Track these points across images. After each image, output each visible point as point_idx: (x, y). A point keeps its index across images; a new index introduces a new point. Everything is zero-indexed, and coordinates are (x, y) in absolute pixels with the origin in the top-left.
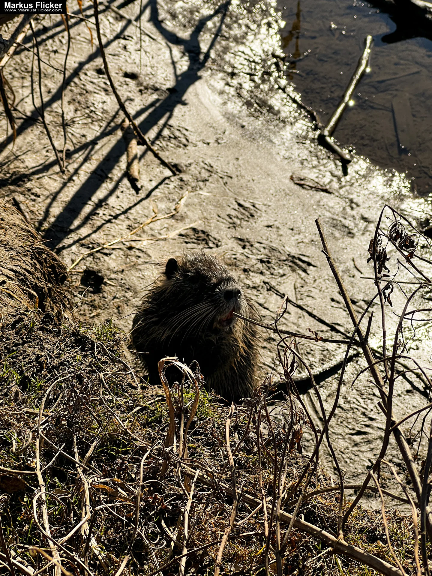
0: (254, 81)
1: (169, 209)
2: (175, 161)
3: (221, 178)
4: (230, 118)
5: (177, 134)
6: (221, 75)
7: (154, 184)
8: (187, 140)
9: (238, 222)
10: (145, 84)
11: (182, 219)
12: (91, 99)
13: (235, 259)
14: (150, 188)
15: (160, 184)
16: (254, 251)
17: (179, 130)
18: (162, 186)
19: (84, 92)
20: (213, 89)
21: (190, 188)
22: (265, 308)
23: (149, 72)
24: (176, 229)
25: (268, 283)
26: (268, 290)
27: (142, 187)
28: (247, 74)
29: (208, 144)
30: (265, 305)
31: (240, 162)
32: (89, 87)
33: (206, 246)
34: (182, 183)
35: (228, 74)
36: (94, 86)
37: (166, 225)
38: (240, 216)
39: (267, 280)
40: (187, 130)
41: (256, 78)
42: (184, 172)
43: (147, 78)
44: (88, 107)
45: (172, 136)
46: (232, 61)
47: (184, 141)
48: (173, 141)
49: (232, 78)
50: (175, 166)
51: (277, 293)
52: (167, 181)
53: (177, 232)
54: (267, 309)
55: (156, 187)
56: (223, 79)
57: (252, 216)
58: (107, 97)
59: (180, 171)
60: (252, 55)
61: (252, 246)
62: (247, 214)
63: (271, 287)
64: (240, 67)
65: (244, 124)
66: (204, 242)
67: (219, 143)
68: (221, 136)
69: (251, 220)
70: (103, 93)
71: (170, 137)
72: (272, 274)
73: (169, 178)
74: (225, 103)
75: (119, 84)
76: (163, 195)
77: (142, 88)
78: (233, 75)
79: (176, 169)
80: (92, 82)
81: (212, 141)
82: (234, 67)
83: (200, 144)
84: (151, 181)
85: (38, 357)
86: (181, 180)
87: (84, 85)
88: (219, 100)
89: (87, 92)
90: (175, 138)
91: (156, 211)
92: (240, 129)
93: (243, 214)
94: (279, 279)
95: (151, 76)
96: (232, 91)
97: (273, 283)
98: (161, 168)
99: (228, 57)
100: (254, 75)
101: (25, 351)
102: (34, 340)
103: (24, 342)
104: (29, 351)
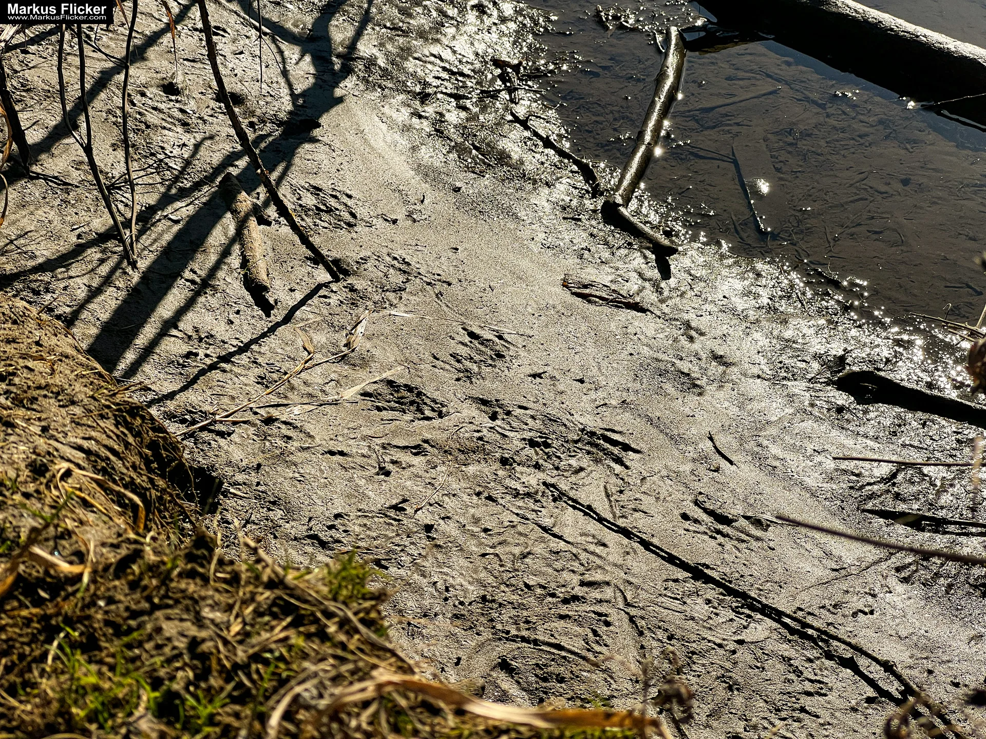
0: (464, 108)
1: (335, 345)
2: (335, 254)
3: (429, 284)
4: (426, 173)
5: (333, 202)
6: (402, 97)
7: (299, 296)
8: (354, 215)
9: (475, 368)
10: (258, 112)
11: (364, 362)
12: (156, 138)
13: (480, 439)
14: (292, 303)
15: (309, 296)
16: (514, 424)
17: (335, 197)
18: (315, 300)
19: (144, 127)
20: (389, 122)
21: (370, 303)
22: (555, 536)
23: (264, 92)
24: (354, 383)
25: (553, 486)
26: (555, 500)
27: (276, 301)
28: (450, 95)
29: (395, 222)
30: (556, 530)
31: (461, 255)
32: (153, 118)
33: (419, 415)
34: (355, 296)
35: (415, 95)
36: (161, 116)
37: (333, 376)
38: (477, 358)
39: (550, 480)
40: (350, 197)
41: (468, 103)
42: (355, 273)
43: (262, 103)
44: (153, 155)
45: (323, 207)
46: (420, 73)
47: (346, 216)
48: (325, 216)
49: (422, 103)
50: (336, 262)
51: (576, 504)
52: (323, 292)
53: (358, 388)
54: (560, 538)
55: (302, 303)
56: (409, 106)
57: (500, 356)
58: (188, 135)
59: (346, 273)
60: (457, 63)
61: (508, 413)
62: (489, 352)
63: (561, 493)
64: (436, 82)
65: (458, 184)
66: (413, 408)
67: (414, 221)
68: (418, 207)
69: (499, 363)
70: (180, 129)
71: (318, 209)
72: (557, 468)
73: (326, 285)
74: (414, 149)
75: (210, 112)
76: (319, 319)
77: (255, 120)
78: (424, 97)
79: (338, 269)
80: (155, 109)
81: (400, 214)
82: (426, 84)
83: (379, 223)
84: (292, 290)
85: (194, 643)
86: (352, 289)
87: (140, 113)
88: (403, 142)
89: (148, 127)
90: (329, 211)
91: (311, 349)
92: (452, 194)
93: (481, 353)
94: (573, 479)
95: (269, 99)
96: (426, 126)
97: (564, 486)
98: (308, 267)
99: (411, 65)
100: (464, 97)
101: (159, 630)
102: (177, 602)
103: (155, 608)
104: (170, 629)
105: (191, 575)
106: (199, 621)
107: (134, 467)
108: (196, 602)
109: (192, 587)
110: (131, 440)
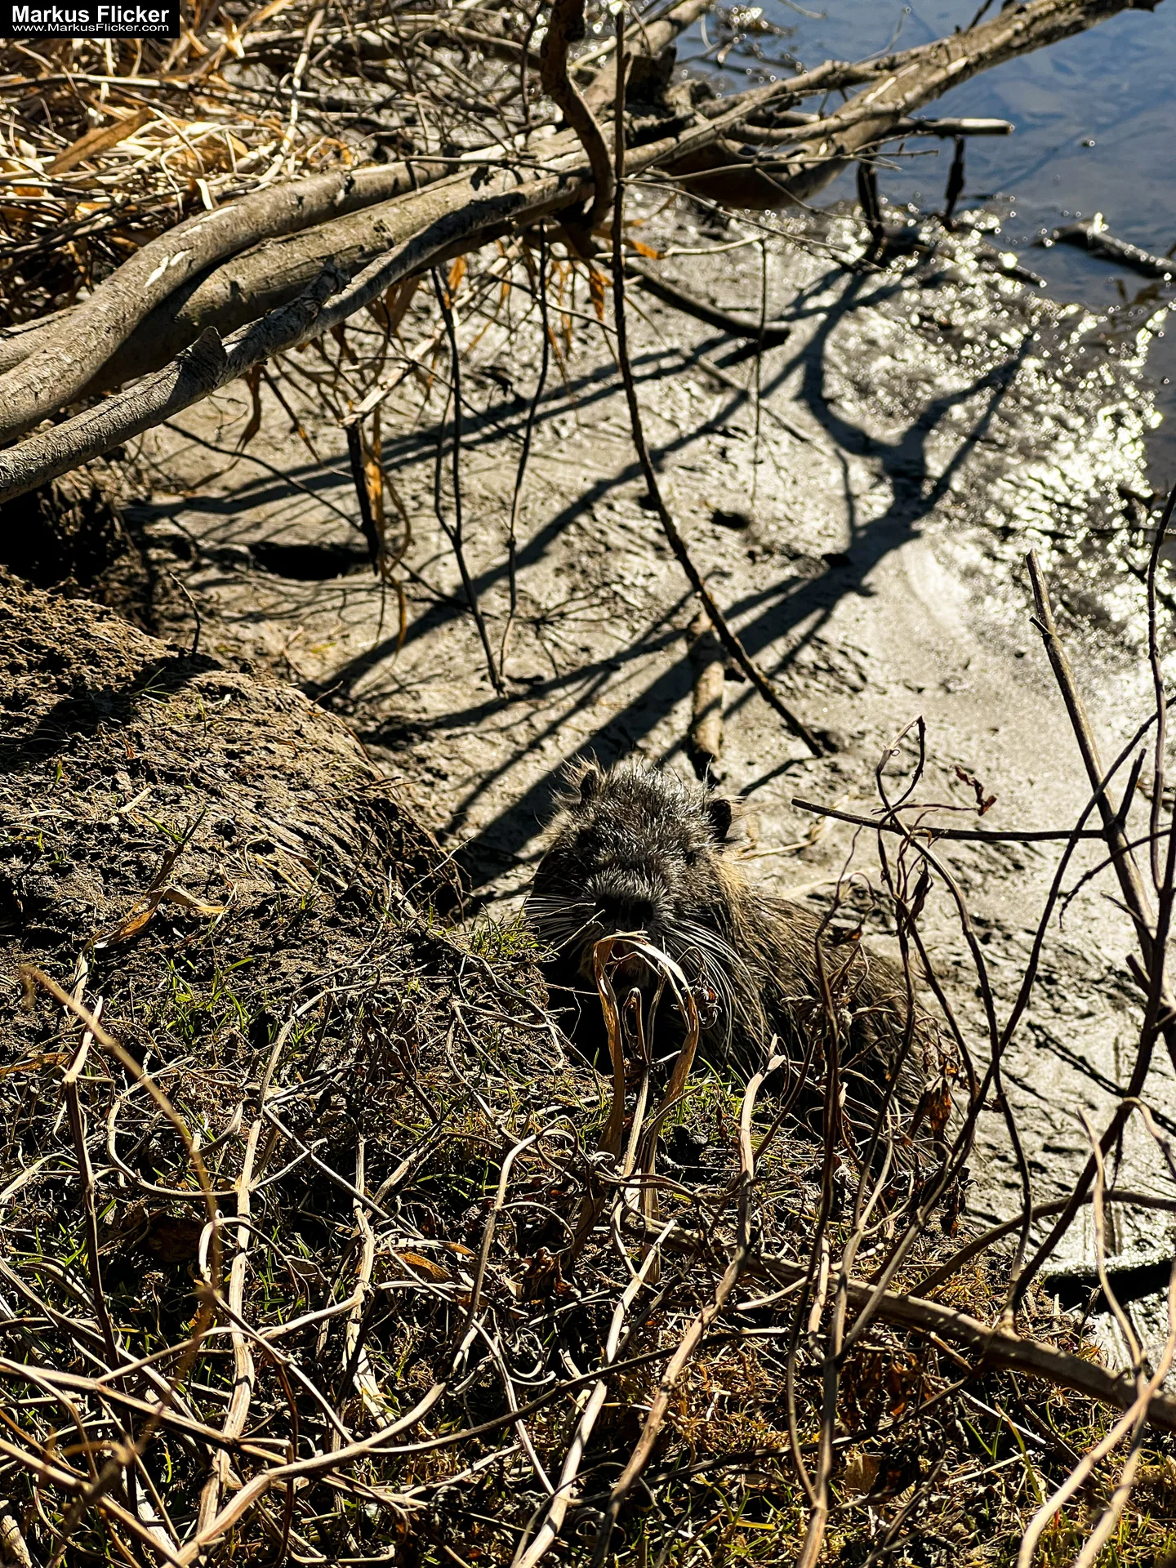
0: (1062, 551)
1: (791, 834)
2: (822, 724)
3: (944, 770)
4: (985, 635)
5: (838, 660)
6: (974, 532)
7: (758, 772)
8: (863, 678)
9: (977, 878)
10: (765, 540)
11: (825, 859)
12: (616, 564)
13: (957, 963)
14: (748, 781)
15: (775, 774)
16: (1013, 951)
17: (844, 653)
18: (780, 779)
19: (602, 548)
20: (948, 562)
21: (855, 790)
22: (1025, 1087)
23: (779, 515)
24: (802, 881)
25: (1040, 1028)
26: (1039, 1045)
27: (724, 776)
28: (1045, 533)
29: (920, 690)
30: (1027, 1081)
31: (1002, 737)
32: (616, 538)
33: (881, 928)
34: (836, 777)
35: (994, 530)
36: (630, 536)
37: (777, 871)
38: (985, 866)
39: (1037, 1021)
40: (865, 654)
41: (1069, 545)
42: (845, 750)
43: (773, 527)
44: (606, 584)
45: (822, 665)
46: (1008, 500)
47: (854, 679)
48: (823, 677)
49: (1003, 541)
50: (823, 735)
51: (1065, 1054)
52: (793, 769)
53: (807, 888)
54: (1032, 1091)
55: (763, 781)
56: (982, 543)
57: (1018, 867)
58: (660, 563)
59: (833, 749)
60: (1065, 490)
61: (1008, 937)
62: (1004, 860)
63: (1048, 1038)
64: (1029, 515)
65: (1023, 649)
66: (876, 919)
67: (948, 691)
68: (959, 674)
69: (1013, 877)
70: (650, 554)
71: (817, 667)
72: (1057, 1010)
73: (801, 762)
74: (977, 599)
75: (697, 535)
76: (779, 801)
77: (758, 549)
78: (1006, 533)
79: (822, 743)
80: (623, 527)
81: (930, 684)
82: (1011, 516)
83: (896, 691)
84: (750, 764)
86: (834, 769)
87: (602, 532)
88: (964, 592)
89: (608, 549)
90: (831, 670)
91: (756, 836)
92: (1011, 660)
93: (994, 861)
94: (1076, 1023)
95: (784, 524)
96: (1001, 571)
97: (1056, 1030)
98: (784, 738)
99: (996, 490)
100: (1063, 536)
101: (276, 965)
102: (305, 942)
103: (279, 946)
104: (287, 965)
105: (333, 922)
106: (321, 963)
107: (367, 866)
108: (325, 944)
109: (329, 934)
110: (374, 839)
